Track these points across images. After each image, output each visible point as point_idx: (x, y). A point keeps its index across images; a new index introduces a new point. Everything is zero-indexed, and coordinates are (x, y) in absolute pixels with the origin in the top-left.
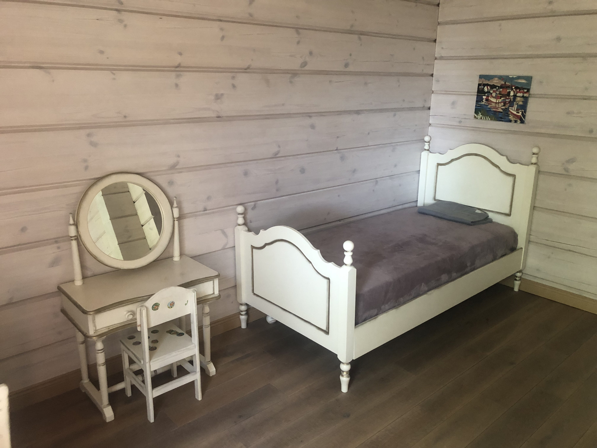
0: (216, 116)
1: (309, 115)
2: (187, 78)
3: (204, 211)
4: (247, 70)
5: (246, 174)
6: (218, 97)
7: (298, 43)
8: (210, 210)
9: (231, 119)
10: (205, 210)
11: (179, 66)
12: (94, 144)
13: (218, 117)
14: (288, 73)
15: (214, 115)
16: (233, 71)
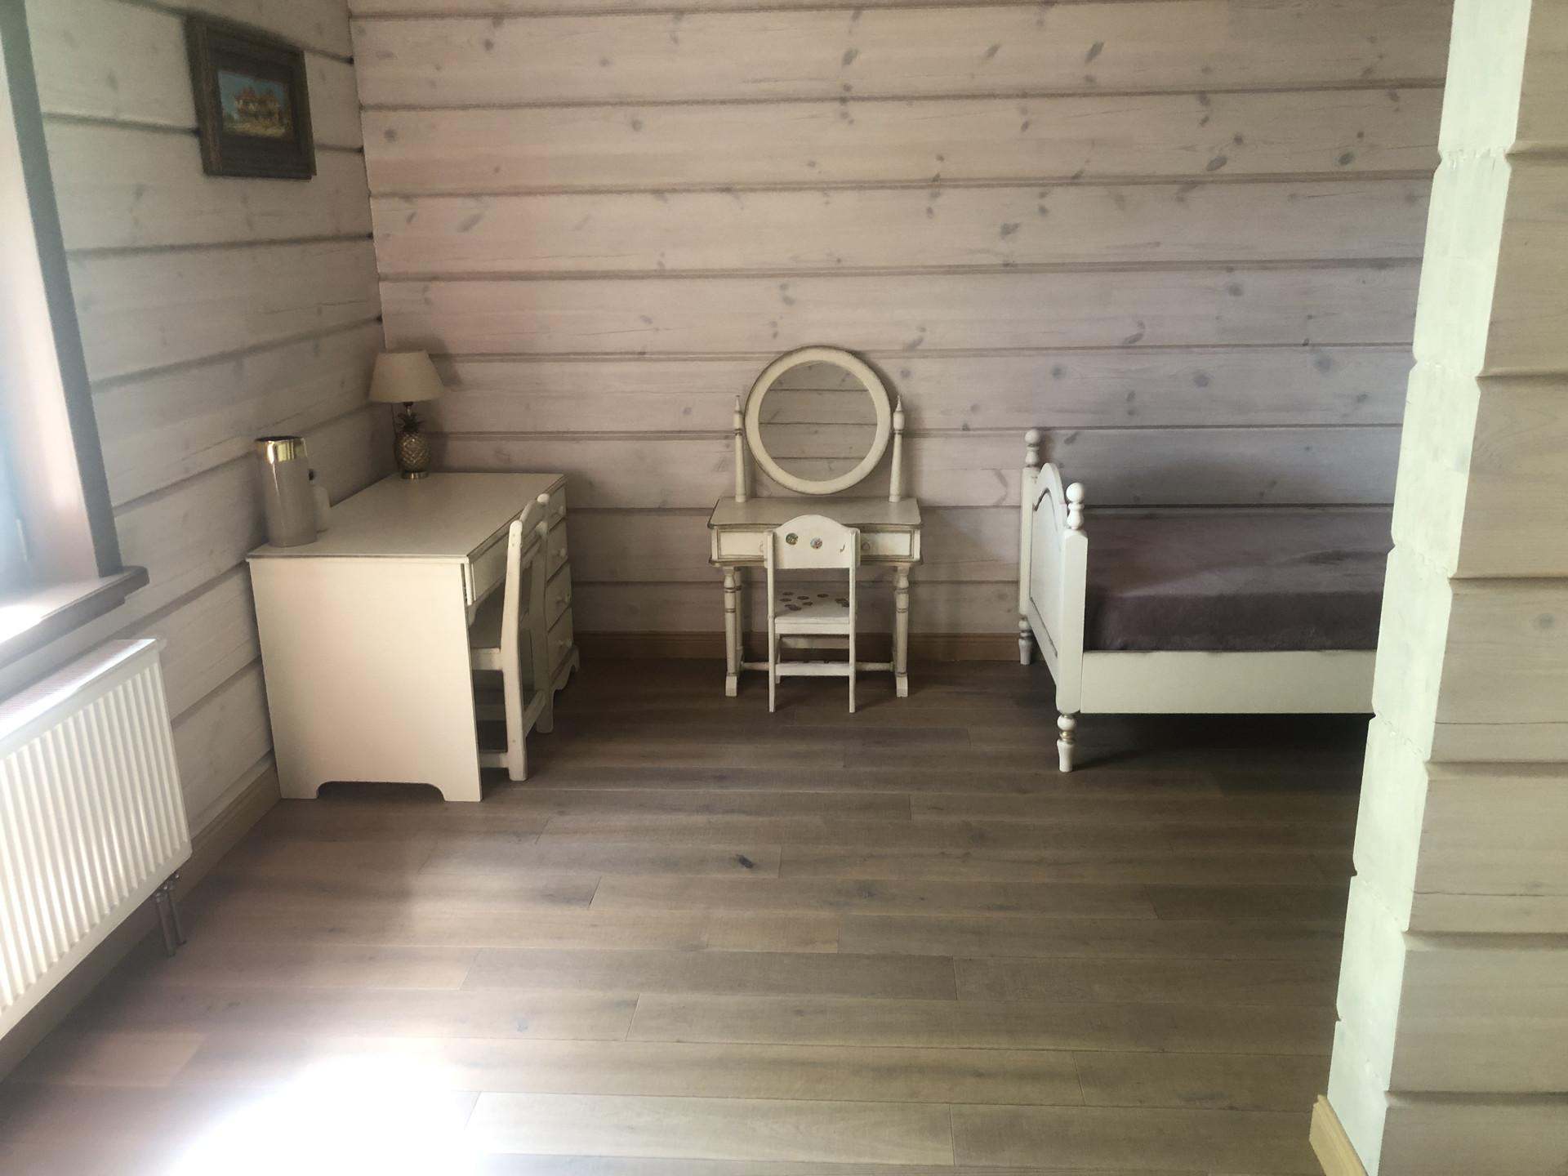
0: (1002, 262)
1: (1229, 267)
2: (949, 198)
3: (964, 430)
4: (1075, 180)
5: (1057, 373)
6: (1008, 230)
7: (1205, 121)
8: (974, 430)
9: (1032, 269)
10: (966, 428)
11: (936, 179)
12: (788, 301)
13: (1006, 265)
14: (1175, 182)
15: (999, 260)
16: (1044, 185)
